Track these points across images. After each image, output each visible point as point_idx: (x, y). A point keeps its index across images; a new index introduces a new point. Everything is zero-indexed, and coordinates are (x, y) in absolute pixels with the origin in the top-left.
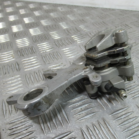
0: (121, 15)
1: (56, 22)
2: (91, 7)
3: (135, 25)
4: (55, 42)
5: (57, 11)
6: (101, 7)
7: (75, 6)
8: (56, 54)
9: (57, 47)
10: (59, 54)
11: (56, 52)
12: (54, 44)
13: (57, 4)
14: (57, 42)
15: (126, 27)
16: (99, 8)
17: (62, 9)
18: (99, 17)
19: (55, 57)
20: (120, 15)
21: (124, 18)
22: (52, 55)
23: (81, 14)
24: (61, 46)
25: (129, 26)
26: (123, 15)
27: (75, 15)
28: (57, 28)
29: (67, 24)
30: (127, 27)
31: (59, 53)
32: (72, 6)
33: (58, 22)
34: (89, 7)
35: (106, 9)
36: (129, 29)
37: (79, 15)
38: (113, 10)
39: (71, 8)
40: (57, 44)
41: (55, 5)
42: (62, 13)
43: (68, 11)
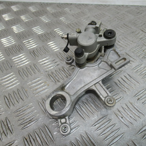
0: (139, 13)
2: (102, 5)
5: (66, 14)
6: (113, 4)
7: (83, 4)
13: (62, 4)
17: (70, 11)
18: (118, 19)
21: (143, 17)
23: (96, 16)
26: (142, 13)
32: (80, 4)
35: (119, 6)
37: (94, 17)
39: (80, 9)
41: (60, 5)
42: (73, 16)
43: (79, 13)
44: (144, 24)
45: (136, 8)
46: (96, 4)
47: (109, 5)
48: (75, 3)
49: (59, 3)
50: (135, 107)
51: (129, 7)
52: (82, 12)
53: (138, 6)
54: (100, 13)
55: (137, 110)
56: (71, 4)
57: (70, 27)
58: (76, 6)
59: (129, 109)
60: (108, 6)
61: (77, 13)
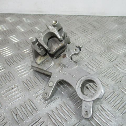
0: (67, 21)
1: (5, 35)
2: (39, 15)
3: (79, 31)
4: (6, 61)
5: (5, 22)
6: (48, 14)
7: (23, 14)
8: (8, 74)
9: (9, 66)
10: (11, 75)
11: (8, 73)
12: (5, 62)
13: (6, 14)
14: (8, 60)
15: (71, 34)
16: (47, 15)
17: (10, 19)
19: (7, 79)
20: (65, 21)
21: (69, 24)
22: (3, 77)
23: (30, 23)
24: (13, 64)
25: (74, 33)
26: (69, 21)
27: (24, 25)
28: (7, 43)
29: (17, 36)
30: (73, 34)
31: (11, 73)
32: (21, 14)
33: (7, 35)
34: (37, 15)
35: (53, 15)
36: (74, 36)
37: (28, 24)
38: (59, 16)
39: (19, 18)
40: (8, 62)
41: (3, 15)
42: (11, 24)
43: (17, 21)
44: (67, 30)
45: (66, 17)
46: (34, 14)
47: (45, 15)
48: (17, 13)
49: (4, 13)
50: (32, 104)
51: (60, 16)
52: (20, 21)
53: (69, 15)
54: (34, 22)
55: (32, 106)
56: (14, 14)
57: (4, 34)
58: (17, 16)
59: (25, 107)
60: (43, 16)
61: (15, 22)
